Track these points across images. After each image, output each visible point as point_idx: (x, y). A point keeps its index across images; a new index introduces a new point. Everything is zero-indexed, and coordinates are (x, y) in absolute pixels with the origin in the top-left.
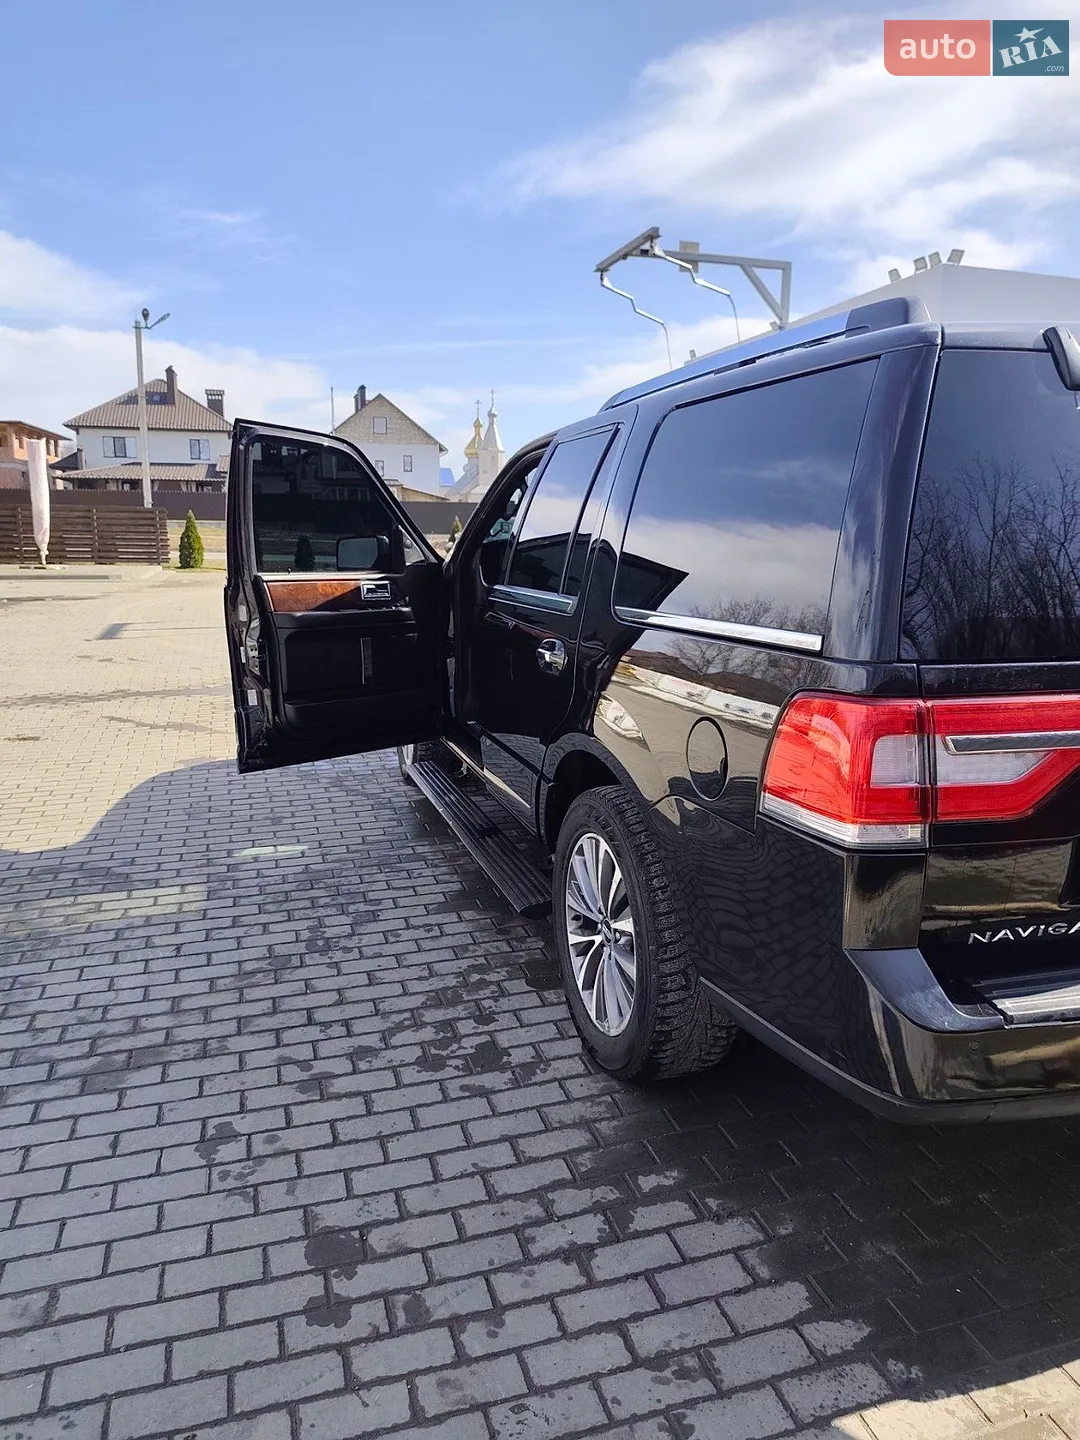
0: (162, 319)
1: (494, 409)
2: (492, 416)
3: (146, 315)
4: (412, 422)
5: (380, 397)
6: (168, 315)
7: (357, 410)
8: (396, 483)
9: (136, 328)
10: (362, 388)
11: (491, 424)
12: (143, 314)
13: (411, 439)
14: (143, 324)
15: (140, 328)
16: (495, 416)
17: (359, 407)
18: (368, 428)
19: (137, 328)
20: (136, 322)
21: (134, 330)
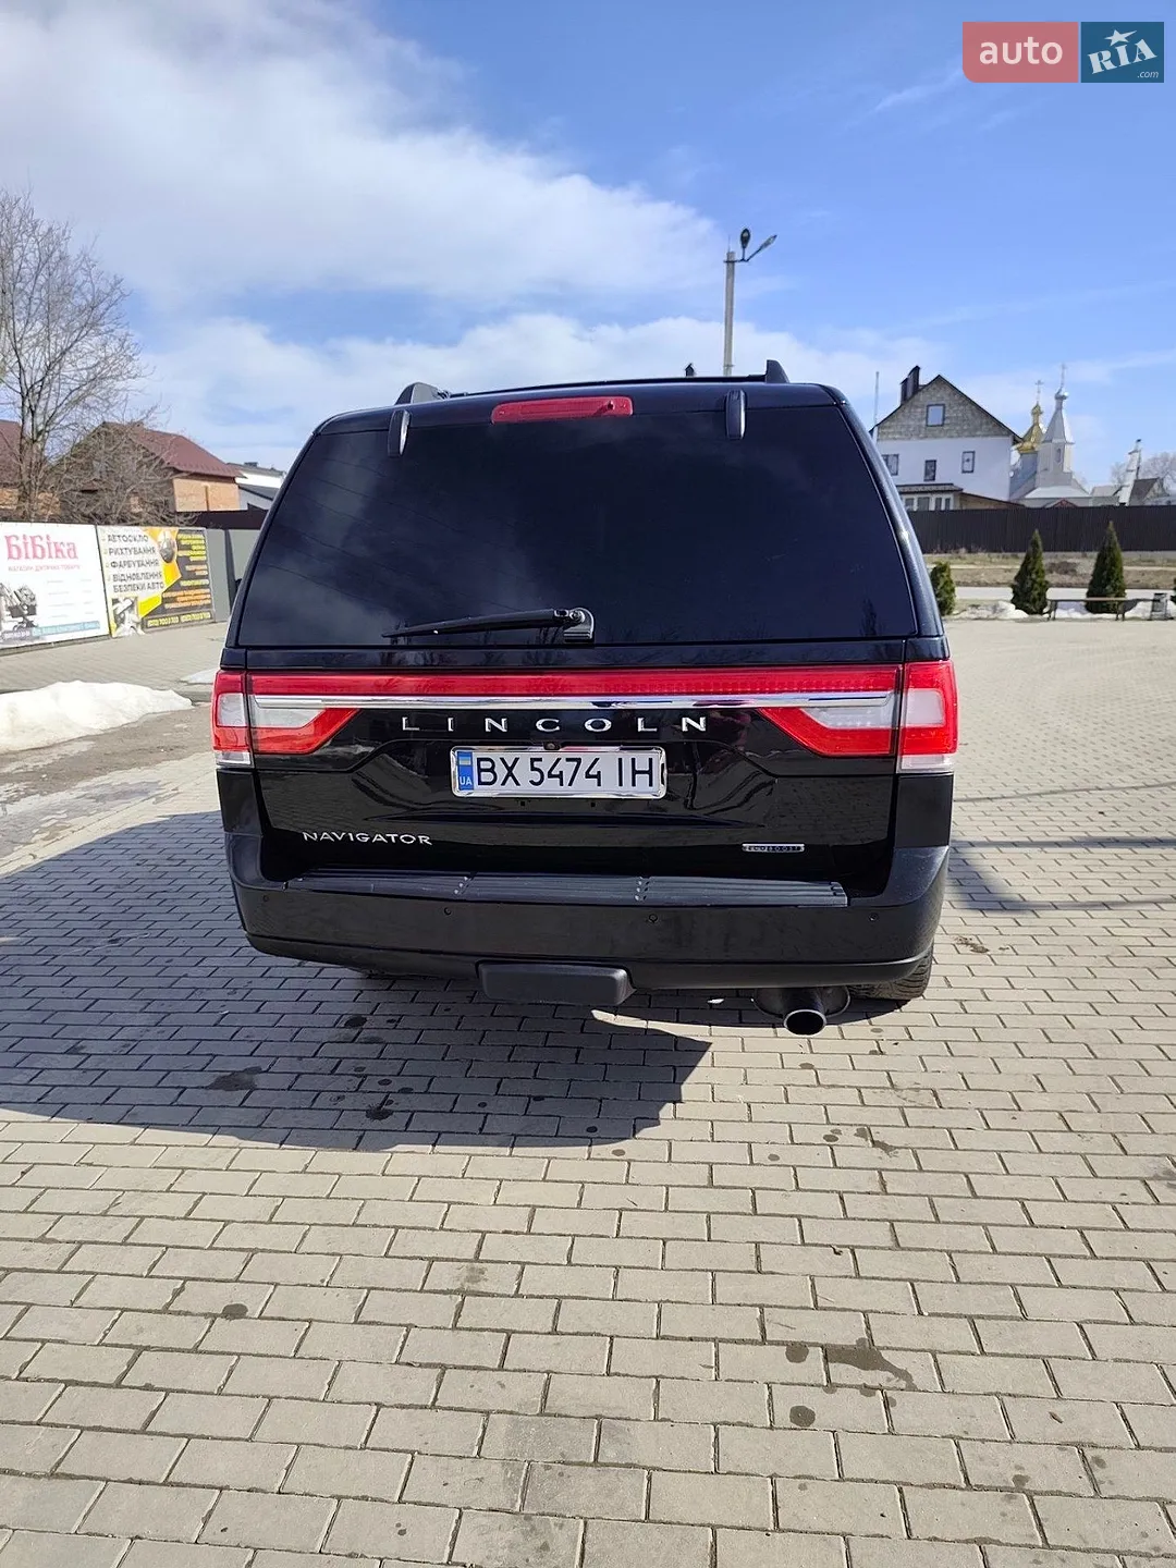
0: (766, 244)
1: (1063, 389)
2: (1060, 398)
3: (745, 240)
4: (979, 408)
5: (939, 379)
6: (775, 237)
7: (905, 398)
8: (953, 488)
9: (728, 262)
10: (916, 370)
11: (1059, 408)
12: (742, 237)
13: (976, 430)
14: (738, 256)
15: (733, 262)
16: (1063, 398)
17: (909, 394)
18: (919, 420)
19: (730, 262)
20: (729, 254)
21: (725, 265)
